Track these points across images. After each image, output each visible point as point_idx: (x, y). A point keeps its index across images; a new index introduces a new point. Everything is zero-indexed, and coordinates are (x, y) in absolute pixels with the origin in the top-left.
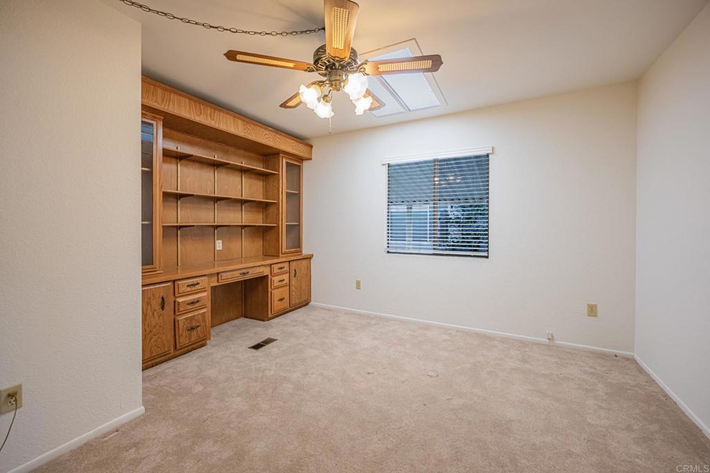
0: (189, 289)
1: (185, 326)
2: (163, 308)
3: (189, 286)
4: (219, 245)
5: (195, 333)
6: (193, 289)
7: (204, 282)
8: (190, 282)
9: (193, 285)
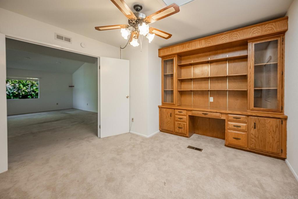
0: (179, 113)
1: (177, 126)
2: (171, 116)
3: (179, 112)
4: (211, 99)
5: (180, 130)
6: (180, 113)
7: (184, 112)
8: (179, 111)
9: (181, 112)
